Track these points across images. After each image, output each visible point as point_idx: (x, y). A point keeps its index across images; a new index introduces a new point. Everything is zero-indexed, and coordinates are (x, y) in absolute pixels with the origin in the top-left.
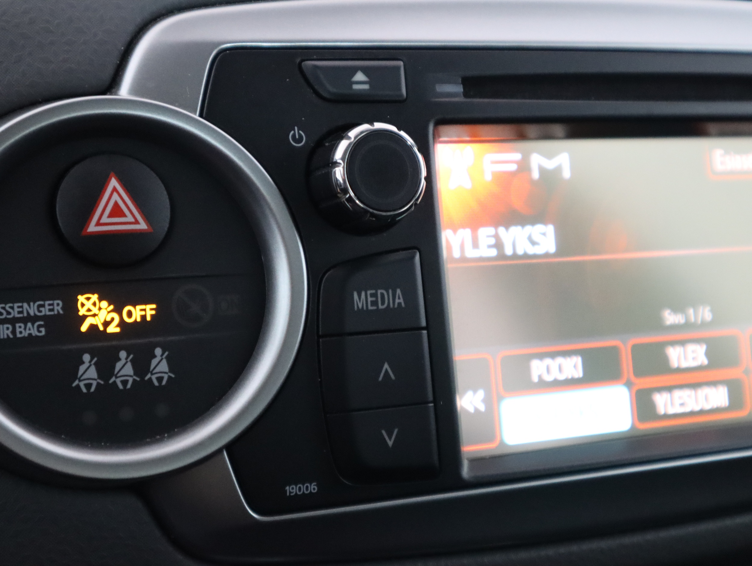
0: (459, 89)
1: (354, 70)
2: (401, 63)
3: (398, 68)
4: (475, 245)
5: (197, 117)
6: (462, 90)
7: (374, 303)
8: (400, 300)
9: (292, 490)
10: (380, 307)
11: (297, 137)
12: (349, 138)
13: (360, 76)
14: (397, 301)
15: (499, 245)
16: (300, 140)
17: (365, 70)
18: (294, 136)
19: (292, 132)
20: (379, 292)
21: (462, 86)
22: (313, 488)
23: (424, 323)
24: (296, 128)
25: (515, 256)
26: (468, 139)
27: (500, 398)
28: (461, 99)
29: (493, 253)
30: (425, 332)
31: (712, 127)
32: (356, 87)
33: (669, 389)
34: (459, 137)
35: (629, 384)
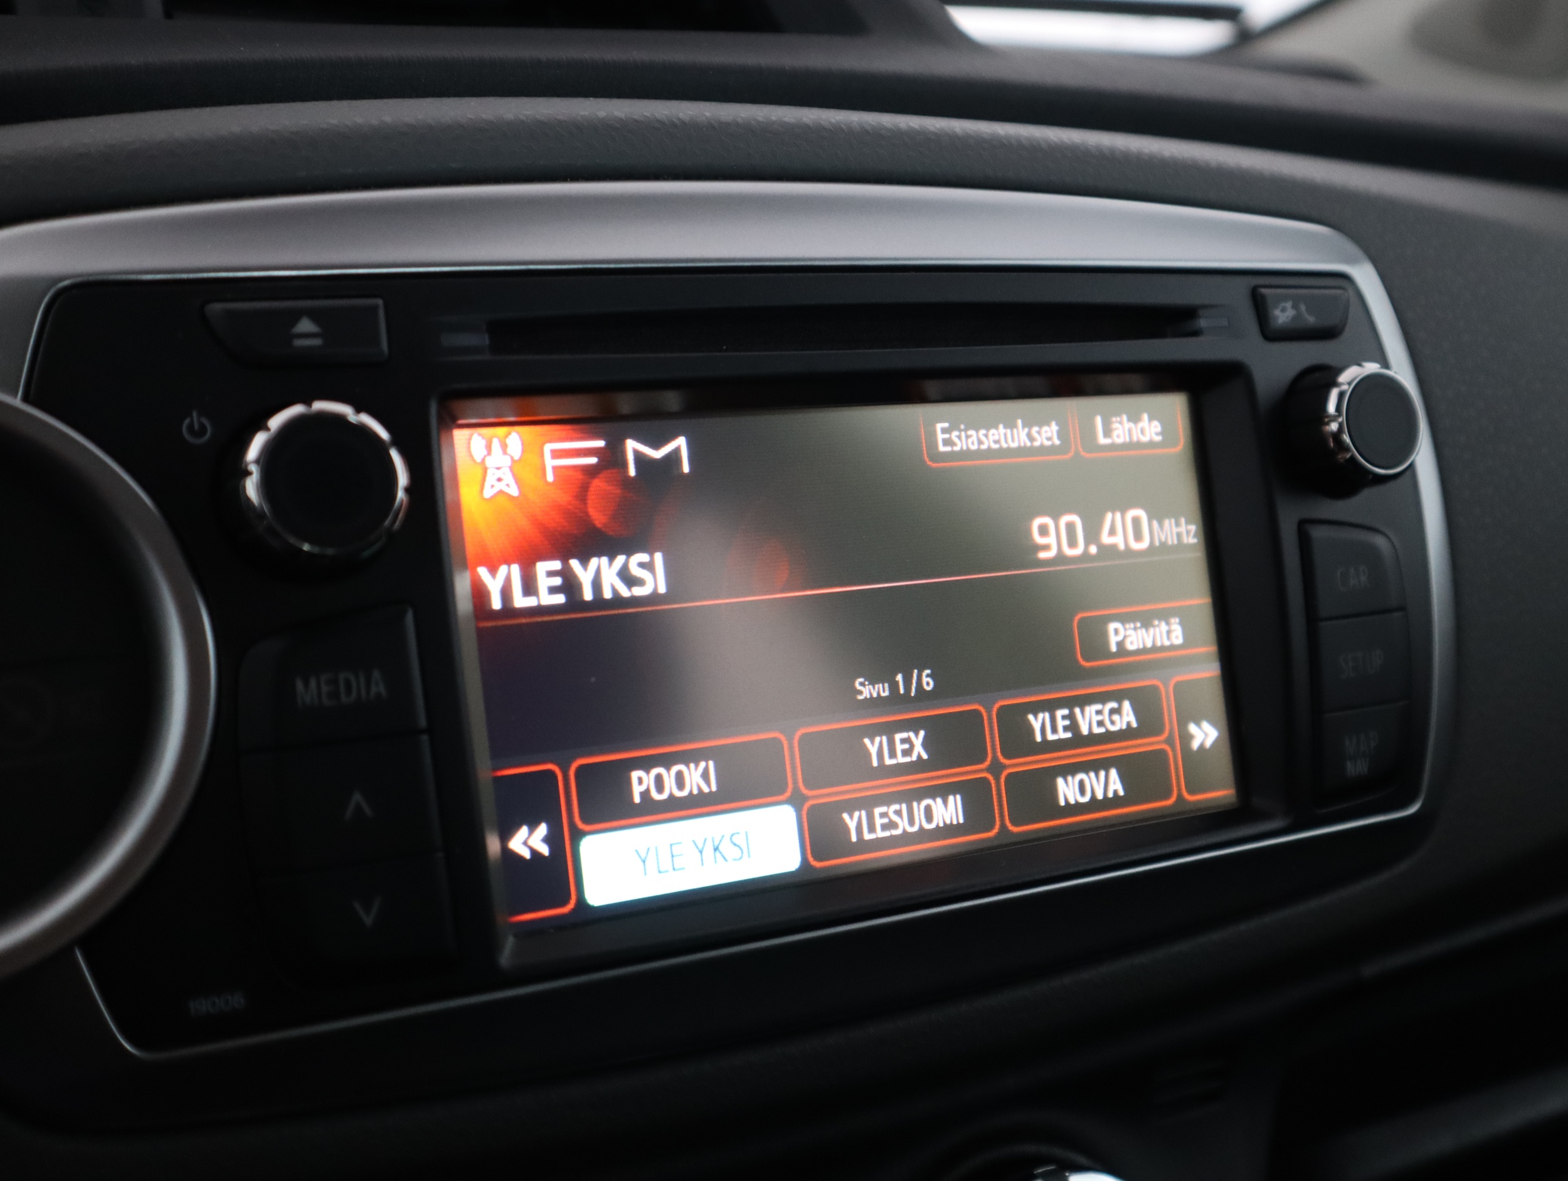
0: (484, 340)
1: (295, 316)
2: (380, 302)
3: (375, 308)
4: (529, 588)
5: (17, 402)
6: (487, 342)
7: (334, 695)
8: (379, 688)
9: (201, 1006)
10: (344, 699)
11: (196, 426)
12: (268, 429)
13: (305, 325)
14: (374, 689)
15: (570, 586)
16: (203, 430)
17: (314, 315)
18: (191, 427)
19: (187, 421)
20: (342, 677)
21: (487, 336)
22: (237, 1001)
23: (423, 722)
24: (195, 414)
25: (599, 602)
26: (512, 419)
27: (577, 835)
28: (487, 357)
29: (560, 599)
30: (425, 738)
31: (932, 387)
32: (299, 343)
33: (868, 804)
34: (498, 416)
35: (796, 801)
